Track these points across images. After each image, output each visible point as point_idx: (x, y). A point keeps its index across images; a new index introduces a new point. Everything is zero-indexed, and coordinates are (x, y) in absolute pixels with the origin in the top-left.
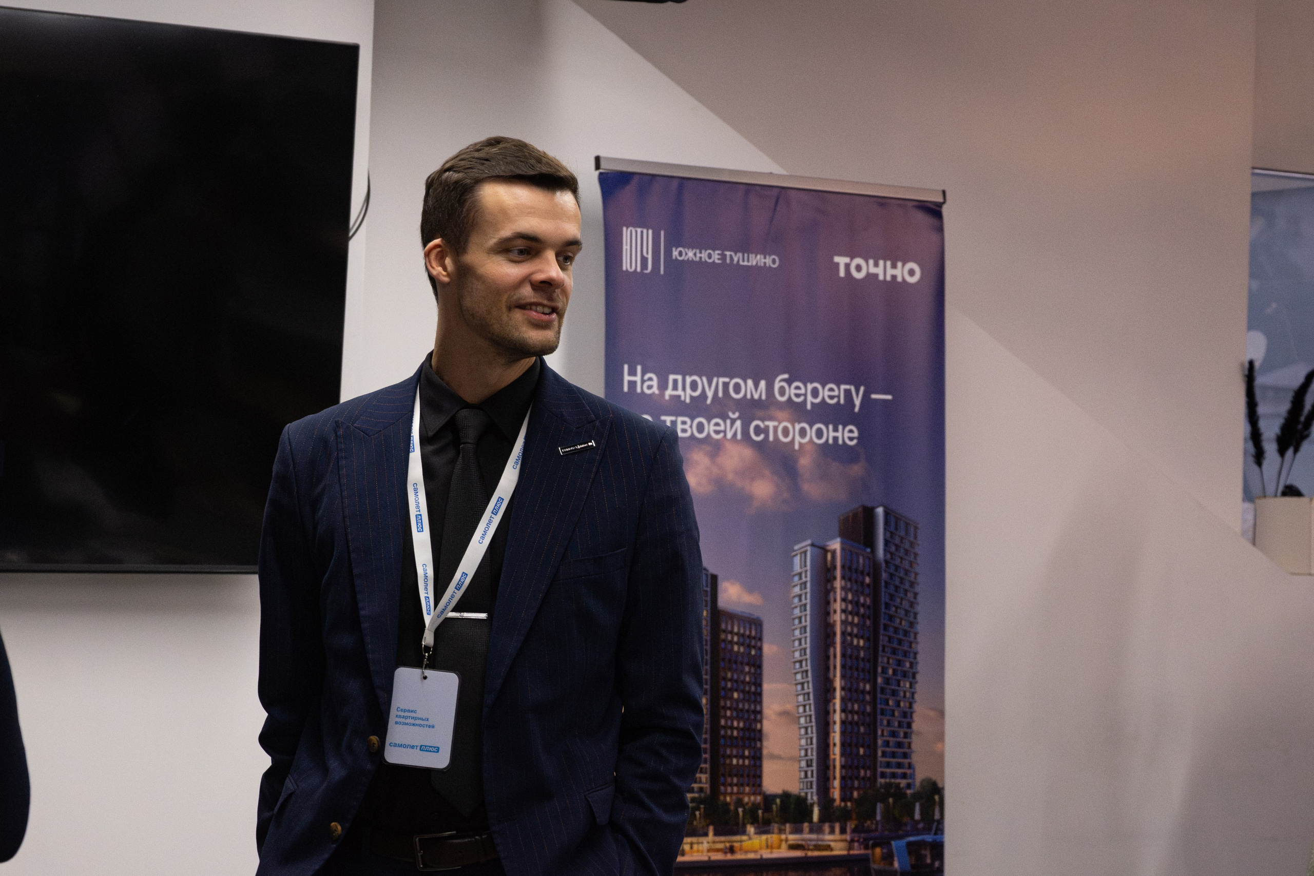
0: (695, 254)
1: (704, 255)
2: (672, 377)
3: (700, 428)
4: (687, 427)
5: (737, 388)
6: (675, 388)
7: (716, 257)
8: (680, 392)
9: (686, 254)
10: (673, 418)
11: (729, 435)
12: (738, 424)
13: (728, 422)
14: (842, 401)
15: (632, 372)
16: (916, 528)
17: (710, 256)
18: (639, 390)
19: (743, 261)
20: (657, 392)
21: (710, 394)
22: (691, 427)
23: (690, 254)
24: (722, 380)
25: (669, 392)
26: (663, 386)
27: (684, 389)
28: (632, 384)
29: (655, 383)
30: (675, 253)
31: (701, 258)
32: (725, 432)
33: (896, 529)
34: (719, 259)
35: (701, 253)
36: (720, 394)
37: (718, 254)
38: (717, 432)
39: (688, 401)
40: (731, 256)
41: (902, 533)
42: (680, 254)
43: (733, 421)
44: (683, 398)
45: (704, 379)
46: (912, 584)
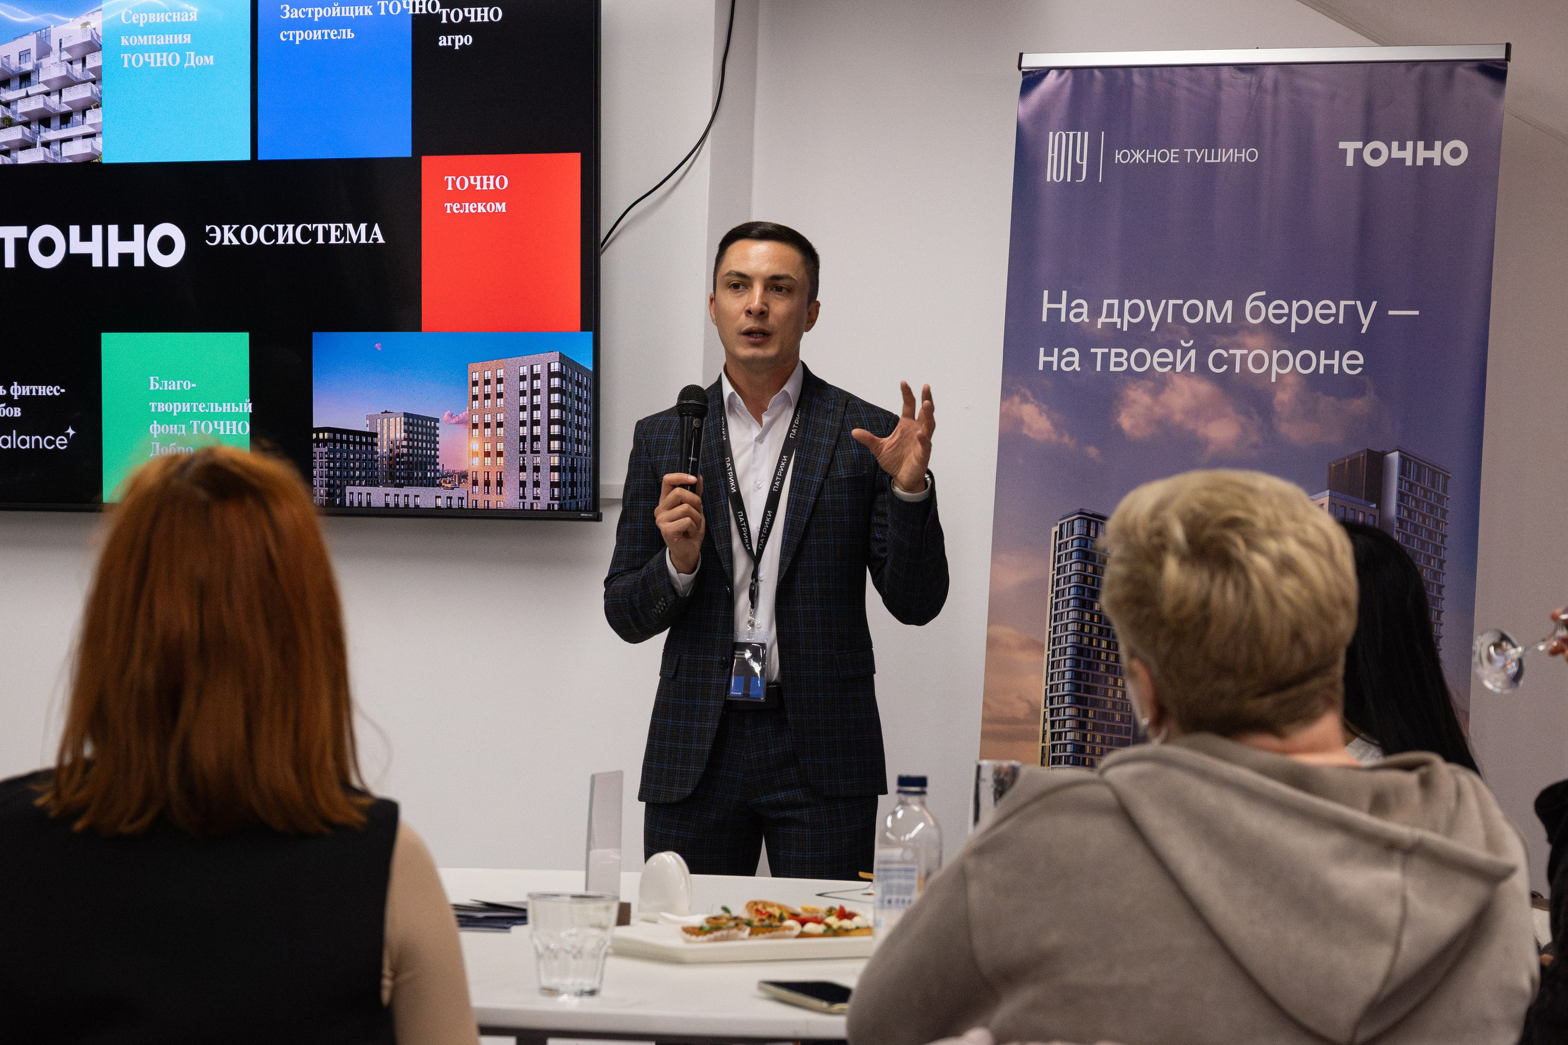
0: (1144, 156)
1: (1156, 156)
2: (1106, 302)
3: (1141, 360)
4: (1122, 360)
5: (1193, 311)
6: (1110, 314)
7: (1172, 156)
8: (1116, 319)
9: (1132, 156)
10: (1106, 350)
11: (1179, 368)
12: (1193, 353)
13: (1179, 351)
14: (1341, 321)
15: (1055, 298)
16: (1446, 478)
17: (1163, 156)
18: (1063, 319)
19: (1209, 158)
20: (1087, 320)
21: (1155, 320)
22: (1128, 359)
23: (1138, 156)
24: (1171, 302)
25: (1102, 320)
26: (1095, 313)
27: (1121, 315)
28: (1054, 313)
29: (1085, 310)
30: (1118, 156)
31: (1151, 159)
32: (1174, 364)
33: (1418, 479)
34: (1175, 159)
35: (1151, 153)
36: (1170, 320)
37: (1175, 153)
38: (1162, 365)
39: (1125, 329)
40: (1193, 154)
41: (1427, 485)
42: (1125, 156)
43: (1185, 351)
44: (1119, 326)
45: (1149, 302)
46: (1437, 549)
